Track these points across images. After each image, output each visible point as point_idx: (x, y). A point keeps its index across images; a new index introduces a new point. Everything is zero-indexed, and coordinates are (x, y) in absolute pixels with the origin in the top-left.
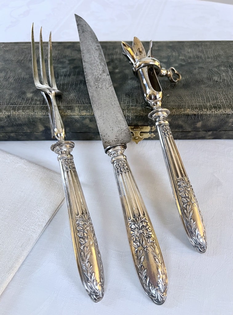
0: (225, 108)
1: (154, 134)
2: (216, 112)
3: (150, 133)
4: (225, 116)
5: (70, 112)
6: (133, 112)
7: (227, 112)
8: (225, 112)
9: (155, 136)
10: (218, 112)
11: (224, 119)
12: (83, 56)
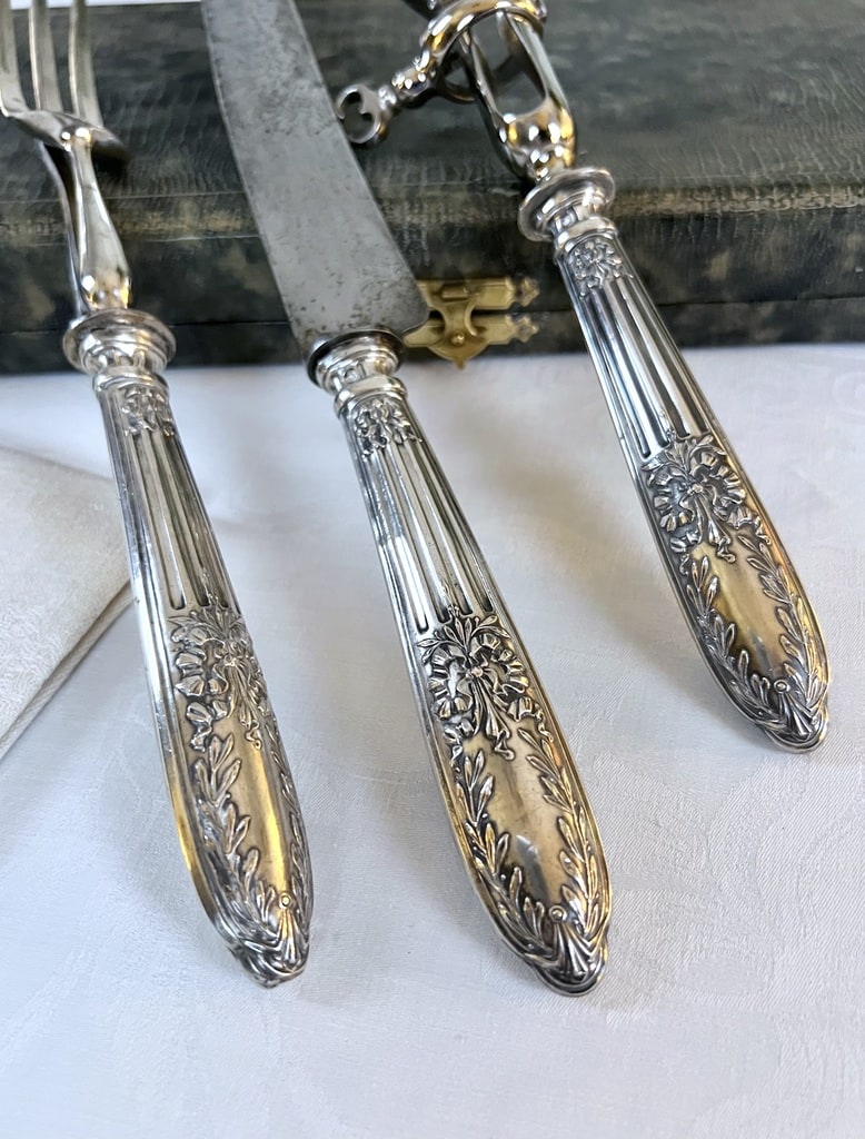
0: (823, 186)
1: (533, 320)
2: (787, 202)
3: (514, 318)
4: (828, 219)
5: (159, 220)
6: (433, 209)
7: (834, 200)
8: (828, 200)
9: (535, 329)
10: (797, 201)
11: (825, 236)
12: (210, 19)
